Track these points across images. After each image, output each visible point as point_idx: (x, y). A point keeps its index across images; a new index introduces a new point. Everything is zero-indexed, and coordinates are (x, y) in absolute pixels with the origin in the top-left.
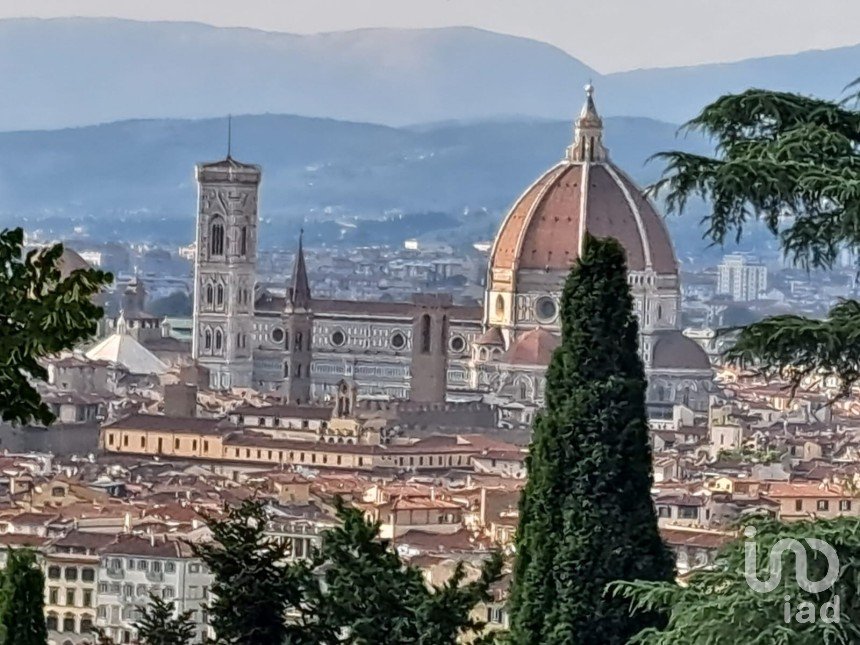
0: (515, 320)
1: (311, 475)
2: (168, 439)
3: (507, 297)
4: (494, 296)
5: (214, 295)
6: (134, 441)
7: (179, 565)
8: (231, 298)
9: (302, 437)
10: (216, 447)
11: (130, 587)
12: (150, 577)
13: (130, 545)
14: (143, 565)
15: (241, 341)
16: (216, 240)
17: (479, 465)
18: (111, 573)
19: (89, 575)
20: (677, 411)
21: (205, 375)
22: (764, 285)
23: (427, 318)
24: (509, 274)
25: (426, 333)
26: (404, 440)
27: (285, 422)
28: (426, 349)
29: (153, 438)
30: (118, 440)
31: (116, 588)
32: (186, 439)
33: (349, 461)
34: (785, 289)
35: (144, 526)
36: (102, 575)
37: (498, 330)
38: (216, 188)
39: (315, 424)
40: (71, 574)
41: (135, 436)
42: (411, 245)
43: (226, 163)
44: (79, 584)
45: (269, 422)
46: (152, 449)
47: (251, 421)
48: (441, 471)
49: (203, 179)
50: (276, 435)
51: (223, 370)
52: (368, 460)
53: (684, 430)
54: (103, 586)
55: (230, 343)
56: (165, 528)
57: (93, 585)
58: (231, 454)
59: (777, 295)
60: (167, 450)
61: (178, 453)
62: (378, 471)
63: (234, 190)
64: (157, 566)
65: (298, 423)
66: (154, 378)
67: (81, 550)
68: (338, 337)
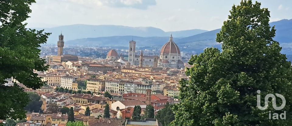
0: (163, 58)
1: (145, 75)
2: (128, 71)
3: (162, 56)
4: (161, 56)
5: (131, 55)
6: (125, 71)
7: (133, 84)
8: (133, 56)
9: (143, 71)
10: (134, 71)
11: (128, 86)
12: (130, 85)
13: (128, 82)
14: (130, 84)
15: (133, 60)
16: (131, 49)
17: (162, 74)
18: (126, 85)
19: (124, 85)
20: (181, 68)
21: (130, 64)
22: (185, 55)
23: (155, 58)
24: (162, 54)
25: (155, 60)
26: (154, 71)
27: (141, 69)
28: (155, 61)
29: (127, 70)
30: (123, 71)
31: (127, 86)
32: (130, 71)
33: (148, 73)
34: (187, 55)
35: (129, 80)
36: (125, 85)
37: (161, 59)
38: (131, 44)
39: (144, 69)
40: (122, 85)
41: (125, 70)
42: (146, 50)
43: (132, 41)
44: (123, 86)
45: (139, 69)
46: (127, 72)
47: (137, 69)
48: (158, 75)
49: (130, 43)
50: (140, 70)
51: (132, 63)
52: (150, 73)
53: (182, 71)
54: (125, 86)
55: (132, 60)
56: (132, 80)
57: (124, 86)
58: (135, 72)
59: (186, 56)
60: (128, 72)
61: (130, 72)
62: (151, 74)
63: (133, 44)
64: (131, 84)
65: (142, 69)
66: (125, 64)
67: (123, 82)
68: (150, 60)
